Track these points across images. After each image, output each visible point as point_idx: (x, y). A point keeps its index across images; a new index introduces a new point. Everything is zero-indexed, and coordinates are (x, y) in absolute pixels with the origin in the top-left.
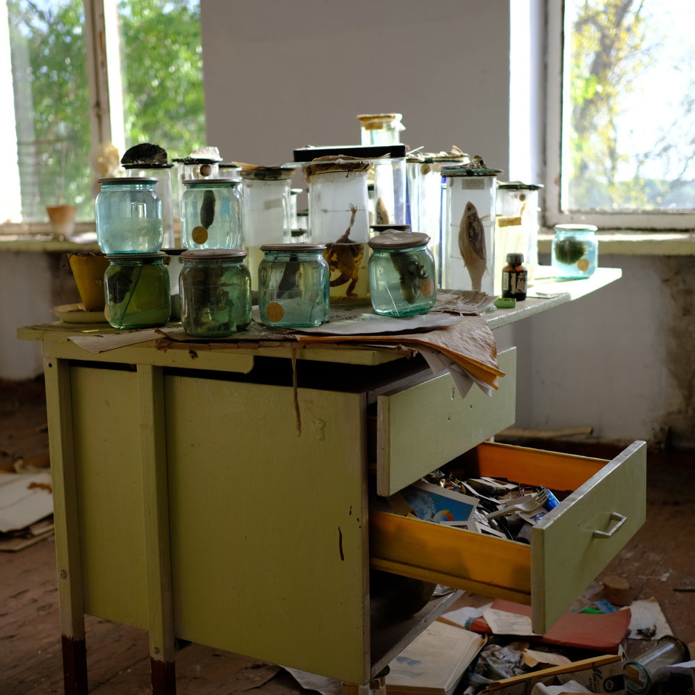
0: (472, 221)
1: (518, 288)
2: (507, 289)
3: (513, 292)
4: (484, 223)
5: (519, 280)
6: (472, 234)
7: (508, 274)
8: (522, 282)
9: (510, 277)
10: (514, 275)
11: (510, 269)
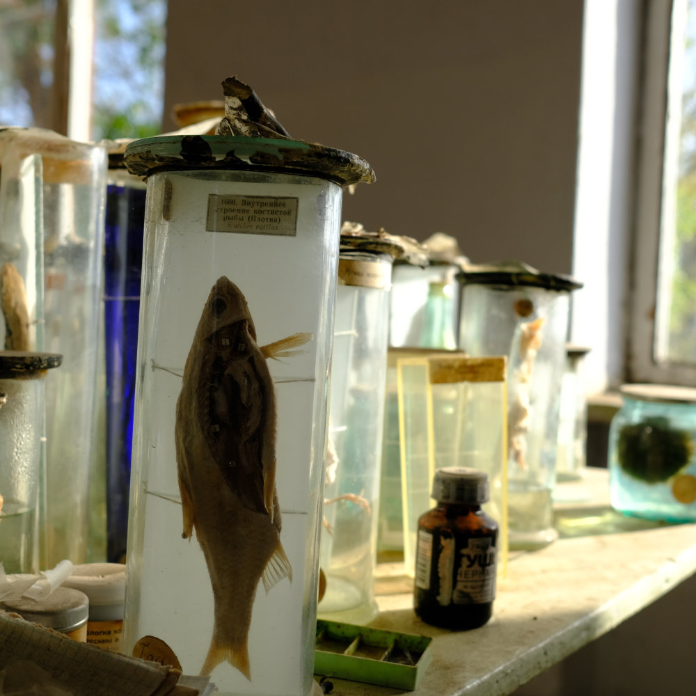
0: (225, 354)
1: (460, 586)
2: (425, 585)
3: (444, 598)
4: (275, 368)
5: (465, 562)
6: (222, 408)
7: (430, 537)
8: (476, 567)
9: (437, 550)
10: (448, 545)
11: (437, 523)
